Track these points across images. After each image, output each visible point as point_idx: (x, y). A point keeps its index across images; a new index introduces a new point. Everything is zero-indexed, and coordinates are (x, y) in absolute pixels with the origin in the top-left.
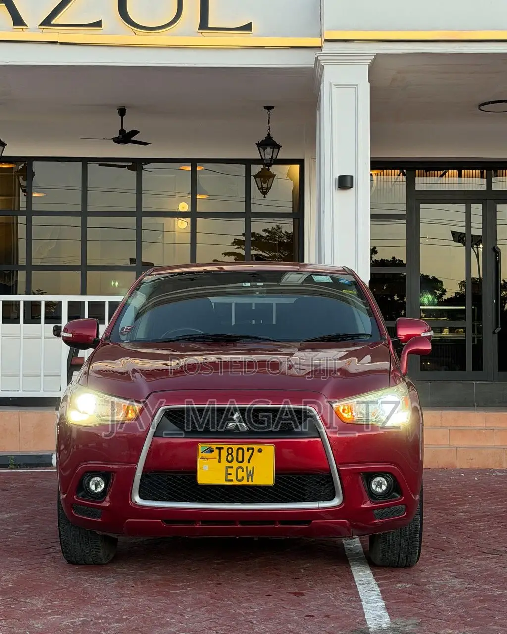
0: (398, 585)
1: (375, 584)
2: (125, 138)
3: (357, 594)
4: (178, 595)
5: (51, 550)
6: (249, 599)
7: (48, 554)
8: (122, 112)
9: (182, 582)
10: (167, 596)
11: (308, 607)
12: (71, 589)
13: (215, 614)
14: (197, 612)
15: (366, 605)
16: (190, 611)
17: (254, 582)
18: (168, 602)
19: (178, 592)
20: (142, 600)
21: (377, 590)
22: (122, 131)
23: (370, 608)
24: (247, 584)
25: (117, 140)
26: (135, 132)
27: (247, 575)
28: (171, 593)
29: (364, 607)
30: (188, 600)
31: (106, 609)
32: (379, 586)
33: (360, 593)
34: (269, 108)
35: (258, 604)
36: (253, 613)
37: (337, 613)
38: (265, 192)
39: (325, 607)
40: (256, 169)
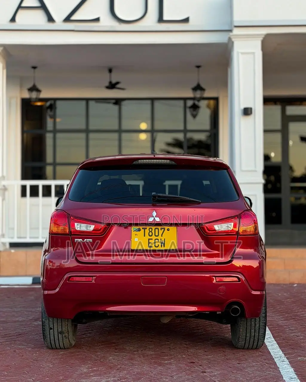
0: (299, 358)
1: (284, 357)
2: (112, 86)
3: (275, 364)
4: (167, 364)
5: (84, 336)
6: (210, 367)
7: (83, 338)
8: (110, 71)
9: (167, 356)
10: (160, 364)
11: (247, 372)
12: (102, 360)
13: (192, 376)
14: (180, 375)
15: (282, 371)
16: (176, 374)
17: (210, 356)
18: (162, 368)
19: (166, 362)
20: (146, 368)
21: (287, 362)
22: (110, 82)
23: (284, 372)
24: (206, 357)
25: (108, 88)
26: (117, 83)
27: (205, 351)
28: (162, 363)
29: (281, 372)
30: (173, 367)
31: (125, 373)
32: (287, 358)
33: (277, 363)
34: (198, 67)
35: (217, 370)
36: (215, 376)
37: (266, 376)
38: (194, 116)
39: (257, 372)
40: (190, 103)
